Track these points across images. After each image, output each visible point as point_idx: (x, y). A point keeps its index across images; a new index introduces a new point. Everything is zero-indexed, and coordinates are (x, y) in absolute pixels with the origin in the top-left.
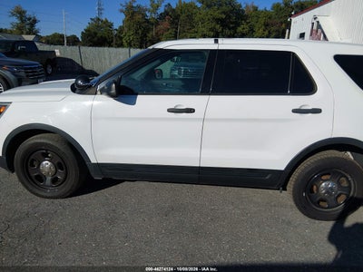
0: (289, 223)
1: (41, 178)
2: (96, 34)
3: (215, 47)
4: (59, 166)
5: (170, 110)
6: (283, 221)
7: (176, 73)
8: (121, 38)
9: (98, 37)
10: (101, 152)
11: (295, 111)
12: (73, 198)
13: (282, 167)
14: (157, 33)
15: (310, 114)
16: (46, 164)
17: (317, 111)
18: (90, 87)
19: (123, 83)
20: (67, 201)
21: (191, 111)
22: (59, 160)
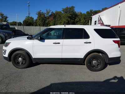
0: (85, 72)
1: (18, 63)
2: (28, 21)
3: (65, 27)
4: (24, 59)
5: (53, 43)
6: (84, 72)
7: (55, 34)
8: (36, 23)
9: (29, 23)
10: (35, 55)
11: (85, 43)
12: (27, 68)
13: (83, 57)
14: (49, 21)
15: (88, 44)
16: (20, 59)
17: (90, 43)
18: (33, 38)
19: (41, 37)
20: (26, 69)
21: (59, 43)
22: (24, 58)
